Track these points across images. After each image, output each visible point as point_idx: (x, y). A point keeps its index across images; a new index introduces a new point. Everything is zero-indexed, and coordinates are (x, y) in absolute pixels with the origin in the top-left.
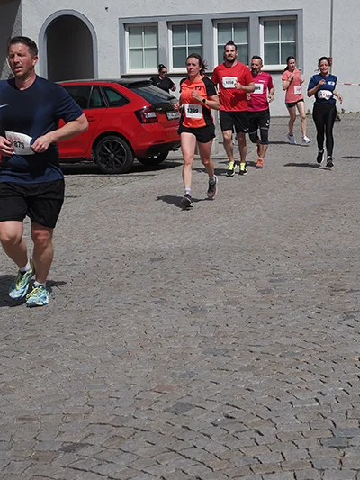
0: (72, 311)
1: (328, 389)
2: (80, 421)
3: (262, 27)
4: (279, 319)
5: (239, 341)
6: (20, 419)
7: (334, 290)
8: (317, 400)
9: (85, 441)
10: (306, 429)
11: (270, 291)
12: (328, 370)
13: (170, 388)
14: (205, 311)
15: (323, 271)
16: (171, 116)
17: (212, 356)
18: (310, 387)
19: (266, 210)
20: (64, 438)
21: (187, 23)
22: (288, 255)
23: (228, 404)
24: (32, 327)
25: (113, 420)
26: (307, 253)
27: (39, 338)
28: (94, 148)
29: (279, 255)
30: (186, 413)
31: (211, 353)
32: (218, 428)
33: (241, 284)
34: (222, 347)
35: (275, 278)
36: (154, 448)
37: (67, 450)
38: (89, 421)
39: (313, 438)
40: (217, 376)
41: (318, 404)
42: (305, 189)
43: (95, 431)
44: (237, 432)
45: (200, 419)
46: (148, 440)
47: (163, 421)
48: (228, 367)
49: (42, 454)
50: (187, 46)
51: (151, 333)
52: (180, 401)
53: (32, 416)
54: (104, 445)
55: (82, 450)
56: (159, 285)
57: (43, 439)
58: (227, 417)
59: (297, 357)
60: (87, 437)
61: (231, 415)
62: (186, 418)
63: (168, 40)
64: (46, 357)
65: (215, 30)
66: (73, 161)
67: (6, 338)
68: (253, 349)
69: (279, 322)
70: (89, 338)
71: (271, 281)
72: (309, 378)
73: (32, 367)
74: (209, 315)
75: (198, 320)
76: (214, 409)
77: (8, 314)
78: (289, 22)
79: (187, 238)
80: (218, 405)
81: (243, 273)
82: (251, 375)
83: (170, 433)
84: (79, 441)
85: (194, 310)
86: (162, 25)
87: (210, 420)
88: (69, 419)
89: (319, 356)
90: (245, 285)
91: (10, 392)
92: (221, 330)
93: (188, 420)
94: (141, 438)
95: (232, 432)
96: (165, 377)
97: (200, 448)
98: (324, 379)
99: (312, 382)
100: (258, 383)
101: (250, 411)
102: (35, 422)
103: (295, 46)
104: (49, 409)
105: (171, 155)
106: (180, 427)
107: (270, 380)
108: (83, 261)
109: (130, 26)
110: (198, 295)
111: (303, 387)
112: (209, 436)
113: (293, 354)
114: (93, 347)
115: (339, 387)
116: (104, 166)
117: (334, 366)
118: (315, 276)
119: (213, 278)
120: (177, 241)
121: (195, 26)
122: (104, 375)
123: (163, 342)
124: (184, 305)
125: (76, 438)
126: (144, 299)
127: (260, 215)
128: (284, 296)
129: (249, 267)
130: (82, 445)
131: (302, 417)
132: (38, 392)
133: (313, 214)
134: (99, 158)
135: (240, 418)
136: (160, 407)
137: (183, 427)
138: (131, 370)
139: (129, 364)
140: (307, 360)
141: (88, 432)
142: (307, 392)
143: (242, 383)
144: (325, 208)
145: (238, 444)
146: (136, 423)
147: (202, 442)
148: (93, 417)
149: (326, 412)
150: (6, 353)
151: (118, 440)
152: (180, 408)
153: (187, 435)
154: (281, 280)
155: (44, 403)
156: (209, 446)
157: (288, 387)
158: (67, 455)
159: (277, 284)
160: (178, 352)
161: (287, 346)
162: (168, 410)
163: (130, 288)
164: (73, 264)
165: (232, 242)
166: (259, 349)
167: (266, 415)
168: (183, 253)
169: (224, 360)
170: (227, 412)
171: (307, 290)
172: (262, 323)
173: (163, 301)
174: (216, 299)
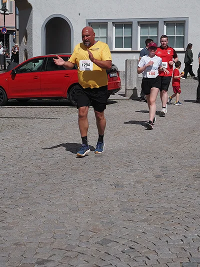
0: (49, 184)
1: (189, 234)
2: (48, 247)
3: (165, 27)
4: (164, 193)
5: (141, 204)
6: (15, 244)
7: (197, 177)
8: (182, 240)
9: (50, 259)
10: (174, 257)
11: (160, 176)
12: (189, 223)
13: (100, 230)
14: (123, 187)
15: (191, 166)
16: (112, 75)
17: (125, 212)
18: (179, 233)
19: (162, 130)
20: (38, 256)
21: (123, 24)
22: (172, 156)
23: (131, 241)
24: (26, 192)
25: (66, 247)
26: (183, 155)
27: (29, 198)
28: (68, 91)
29: (167, 156)
30: (108, 245)
31: (124, 211)
32: (125, 254)
33: (144, 172)
34: (131, 207)
35: (164, 169)
36: (88, 264)
37: (39, 263)
38: (53, 247)
39: (178, 262)
40: (126, 224)
41: (182, 243)
42: (184, 119)
43: (56, 253)
44: (135, 257)
45: (115, 249)
46: (85, 259)
47: (95, 249)
48: (133, 219)
49: (25, 265)
50: (123, 36)
51: (92, 198)
52: (105, 237)
53: (22, 243)
54: (60, 261)
55: (48, 264)
56: (99, 171)
57: (27, 256)
58: (131, 248)
59: (172, 215)
60: (51, 256)
61: (132, 247)
62: (107, 247)
63: (113, 32)
64: (32, 209)
65: (139, 27)
66: (56, 98)
67: (11, 198)
68: (149, 209)
69: (164, 194)
70: (57, 199)
71: (161, 171)
72: (179, 227)
73: (24, 215)
74: (125, 189)
75: (119, 191)
76: (123, 243)
77: (14, 184)
78: (181, 24)
79: (116, 144)
80: (126, 241)
81: (146, 165)
82: (145, 224)
83: (98, 256)
84: (46, 259)
85: (117, 185)
86: (110, 25)
87: (120, 250)
88: (42, 245)
89: (185, 215)
90: (147, 172)
91: (11, 228)
92: (131, 198)
93: (108, 249)
94: (81, 258)
95: (132, 257)
96: (98, 223)
97: (114, 265)
98: (187, 228)
99: (180, 230)
100: (149, 229)
101: (144, 245)
102: (23, 246)
103: (183, 38)
104: (31, 239)
105: (111, 97)
106: (103, 252)
107: (156, 228)
108: (58, 155)
109: (92, 24)
110: (120, 177)
111: (174, 232)
112: (119, 259)
113: (171, 213)
114: (59, 205)
115: (196, 233)
116: (73, 102)
117: (193, 221)
118: (187, 168)
119: (129, 168)
120: (111, 146)
121: (128, 25)
122: (64, 221)
123: (98, 203)
124: (112, 182)
125: (45, 257)
126: (90, 178)
127: (159, 133)
128: (168, 179)
129: (150, 162)
130: (48, 261)
131: (173, 250)
132: (26, 229)
133: (188, 133)
134: (71, 98)
135: (138, 249)
136: (93, 240)
137: (105, 253)
138: (79, 219)
139: (78, 215)
140: (178, 217)
141: (52, 253)
142: (177, 236)
143: (141, 229)
144: (195, 130)
145: (136, 264)
146: (78, 249)
147: (115, 262)
148: (56, 245)
149: (187, 247)
150: (10, 206)
151: (68, 259)
152: (105, 242)
153: (107, 258)
154: (167, 171)
155: (29, 236)
156: (119, 264)
157: (165, 232)
158: (39, 266)
159: (165, 172)
160: (106, 209)
161: (167, 208)
162: (98, 243)
163: (83, 172)
164: (52, 157)
165: (142, 147)
166: (152, 210)
167: (152, 247)
168: (114, 153)
169: (131, 215)
170: (131, 245)
171: (182, 176)
172: (155, 194)
173: (100, 180)
174: (129, 180)
